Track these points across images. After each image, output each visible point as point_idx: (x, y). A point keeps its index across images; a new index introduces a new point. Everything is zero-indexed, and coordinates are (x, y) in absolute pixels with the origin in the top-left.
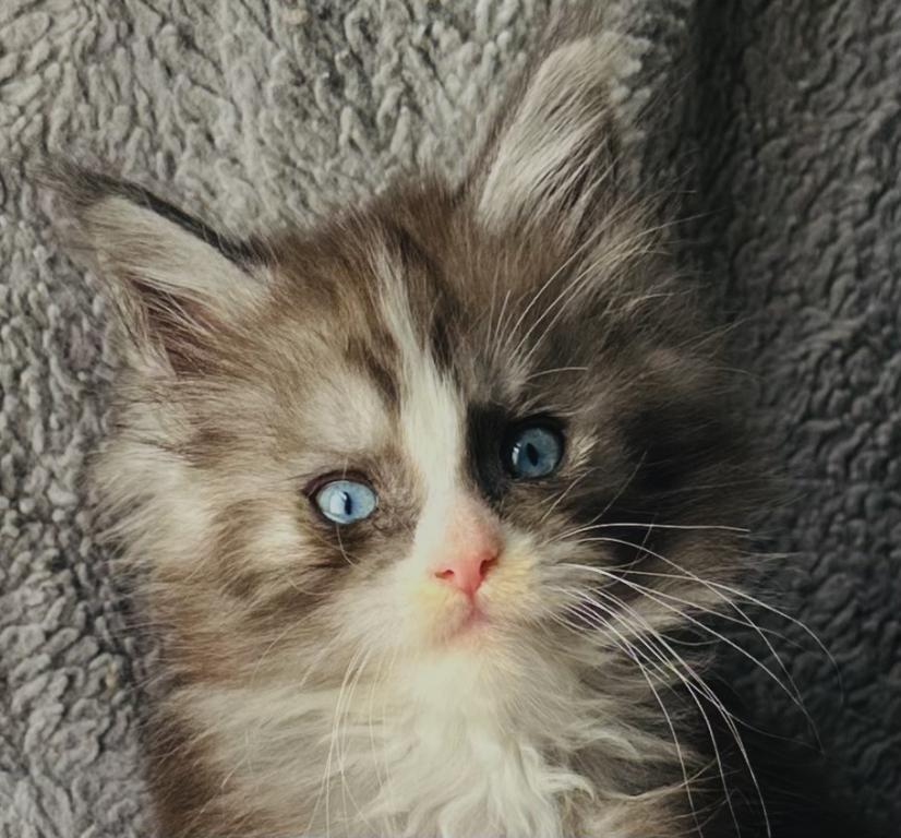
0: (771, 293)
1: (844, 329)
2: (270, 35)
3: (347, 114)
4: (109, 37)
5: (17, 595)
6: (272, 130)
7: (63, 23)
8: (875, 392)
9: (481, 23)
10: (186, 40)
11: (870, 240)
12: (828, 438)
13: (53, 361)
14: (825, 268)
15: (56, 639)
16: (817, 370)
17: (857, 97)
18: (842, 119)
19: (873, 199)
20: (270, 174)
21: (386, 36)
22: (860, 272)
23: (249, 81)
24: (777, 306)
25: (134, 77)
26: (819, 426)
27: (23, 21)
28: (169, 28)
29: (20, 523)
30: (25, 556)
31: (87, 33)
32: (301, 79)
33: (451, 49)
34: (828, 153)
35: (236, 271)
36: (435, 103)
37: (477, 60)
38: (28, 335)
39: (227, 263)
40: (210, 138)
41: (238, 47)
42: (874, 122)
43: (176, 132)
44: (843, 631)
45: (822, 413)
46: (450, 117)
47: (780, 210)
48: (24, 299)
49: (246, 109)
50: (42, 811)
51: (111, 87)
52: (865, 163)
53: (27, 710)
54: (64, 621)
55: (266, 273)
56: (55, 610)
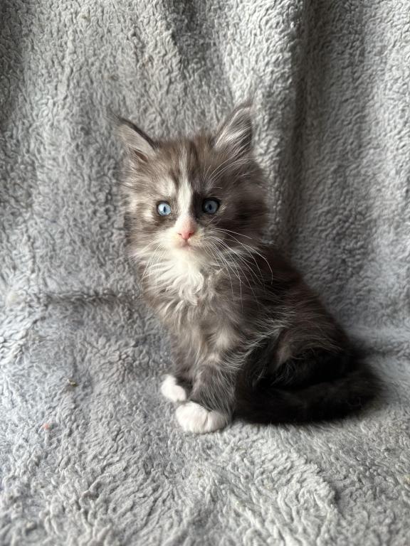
0: (309, 201)
1: (326, 209)
4: (165, 134)
8: (332, 223)
11: (331, 192)
12: (322, 231)
14: (321, 197)
16: (319, 216)
17: (329, 164)
18: (325, 168)
19: (332, 184)
22: (330, 198)
24: (311, 203)
26: (320, 228)
34: (323, 174)
42: (332, 169)
44: (326, 270)
45: (321, 225)
47: (312, 184)
52: (330, 176)
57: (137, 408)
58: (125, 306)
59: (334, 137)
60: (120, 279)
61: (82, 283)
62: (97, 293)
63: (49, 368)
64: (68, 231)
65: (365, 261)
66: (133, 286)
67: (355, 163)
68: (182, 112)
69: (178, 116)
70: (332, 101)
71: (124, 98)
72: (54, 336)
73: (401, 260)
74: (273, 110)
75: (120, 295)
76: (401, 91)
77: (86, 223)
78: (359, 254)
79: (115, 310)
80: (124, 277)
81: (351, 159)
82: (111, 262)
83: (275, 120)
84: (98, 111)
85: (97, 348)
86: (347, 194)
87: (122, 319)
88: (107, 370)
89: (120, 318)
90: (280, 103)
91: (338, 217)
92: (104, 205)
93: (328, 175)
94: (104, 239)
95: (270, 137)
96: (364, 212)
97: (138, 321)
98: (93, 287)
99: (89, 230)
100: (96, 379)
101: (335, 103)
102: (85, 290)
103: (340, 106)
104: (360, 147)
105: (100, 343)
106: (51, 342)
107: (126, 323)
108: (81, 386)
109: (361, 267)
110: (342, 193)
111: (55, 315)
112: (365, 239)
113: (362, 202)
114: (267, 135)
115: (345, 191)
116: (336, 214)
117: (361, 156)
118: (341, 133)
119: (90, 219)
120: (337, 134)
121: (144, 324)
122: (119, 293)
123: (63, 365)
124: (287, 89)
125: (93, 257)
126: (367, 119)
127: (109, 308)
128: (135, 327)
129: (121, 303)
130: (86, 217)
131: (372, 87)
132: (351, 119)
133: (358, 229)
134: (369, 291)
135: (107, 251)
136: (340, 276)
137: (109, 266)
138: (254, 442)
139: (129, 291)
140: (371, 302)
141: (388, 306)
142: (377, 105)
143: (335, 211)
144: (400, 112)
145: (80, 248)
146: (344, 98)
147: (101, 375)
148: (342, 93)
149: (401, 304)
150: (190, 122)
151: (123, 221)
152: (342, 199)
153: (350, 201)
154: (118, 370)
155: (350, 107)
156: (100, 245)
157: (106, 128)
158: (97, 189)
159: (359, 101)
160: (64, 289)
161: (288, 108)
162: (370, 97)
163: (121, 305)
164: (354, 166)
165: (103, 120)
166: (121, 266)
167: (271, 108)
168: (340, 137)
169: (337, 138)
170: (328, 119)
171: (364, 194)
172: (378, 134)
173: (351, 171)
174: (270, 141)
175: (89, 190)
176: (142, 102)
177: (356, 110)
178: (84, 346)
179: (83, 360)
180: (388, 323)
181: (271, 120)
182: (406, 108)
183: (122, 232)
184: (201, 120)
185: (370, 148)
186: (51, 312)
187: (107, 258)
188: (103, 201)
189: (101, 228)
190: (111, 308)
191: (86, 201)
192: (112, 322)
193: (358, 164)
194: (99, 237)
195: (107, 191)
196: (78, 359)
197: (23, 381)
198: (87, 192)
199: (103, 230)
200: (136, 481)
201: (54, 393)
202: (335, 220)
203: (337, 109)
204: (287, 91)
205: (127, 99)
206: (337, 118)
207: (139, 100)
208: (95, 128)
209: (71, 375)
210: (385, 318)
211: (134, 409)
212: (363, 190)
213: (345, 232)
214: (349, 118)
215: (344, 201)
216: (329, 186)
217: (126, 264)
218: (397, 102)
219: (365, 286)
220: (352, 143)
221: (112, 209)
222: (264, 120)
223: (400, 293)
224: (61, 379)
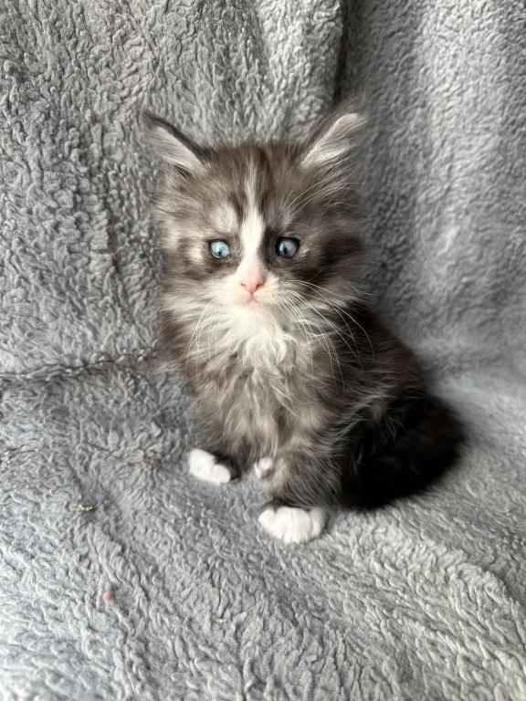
2: (212, 85)
3: (236, 113)
4: (159, 84)
5: (130, 266)
6: (212, 116)
7: (144, 79)
8: (372, 214)
9: (276, 88)
10: (185, 86)
11: (371, 171)
13: (141, 190)
15: (143, 281)
19: (373, 159)
20: (211, 131)
21: (248, 89)
22: (369, 179)
23: (205, 101)
25: (167, 98)
27: (130, 78)
28: (179, 81)
29: (131, 242)
30: (132, 253)
31: (152, 82)
32: (221, 101)
33: (267, 95)
35: (200, 163)
36: (262, 112)
37: (274, 100)
38: (133, 181)
39: (197, 160)
40: (192, 120)
41: (201, 89)
42: (373, 138)
43: (181, 117)
46: (265, 117)
48: (131, 169)
49: (203, 109)
50: (140, 335)
51: (160, 101)
52: (370, 149)
53: (134, 302)
54: (146, 273)
55: (209, 165)
56: (142, 271)
57: (206, 523)
58: (126, 373)
59: (375, 91)
60: (117, 335)
61: (58, 349)
62: (85, 363)
63: (39, 493)
64: (10, 262)
65: (406, 260)
66: (140, 343)
67: (401, 127)
68: (192, 47)
69: (184, 53)
70: (374, 34)
71: (82, 11)
72: (34, 444)
73: (441, 257)
74: (315, 54)
75: (122, 358)
76: (455, 26)
77: (42, 245)
78: (401, 253)
79: (112, 381)
80: (120, 328)
81: (396, 122)
82: (92, 305)
83: (317, 70)
84: (34, 33)
85: (107, 450)
86: (389, 172)
87: (126, 395)
88: (127, 475)
89: (123, 392)
90: (323, 44)
91: (378, 205)
92: (71, 214)
93: (368, 147)
94: (76, 270)
95: (312, 97)
96: (407, 196)
97: (148, 393)
98: (78, 354)
99: (50, 257)
100: (114, 492)
101: (378, 39)
102: (67, 361)
103: (383, 43)
104: (406, 103)
105: (110, 442)
106: (30, 455)
107: (132, 397)
108: (101, 508)
109: (400, 269)
110: (383, 172)
111: (17, 406)
112: (407, 231)
113: (406, 182)
114: (308, 94)
115: (387, 169)
116: (376, 201)
117: (408, 117)
118: (384, 84)
119: (48, 238)
120: (379, 85)
121: (156, 393)
122: (119, 356)
123: (58, 484)
124: (333, 20)
125: (63, 302)
126: (415, 63)
127: (103, 380)
128: (145, 401)
129: (120, 369)
130: (42, 234)
131: (422, 15)
132: (397, 64)
133: (400, 218)
134: (410, 299)
135: (83, 288)
136: (380, 284)
137: (91, 314)
138: (373, 533)
139: (134, 350)
140: (411, 312)
141: (428, 315)
142: (426, 43)
143: (375, 197)
144: (451, 58)
145: (37, 289)
146: (389, 32)
147: (121, 485)
148: (386, 24)
149: (441, 310)
150: (205, 67)
151: (107, 238)
152: (383, 180)
153: (392, 181)
154: (142, 471)
155: (396, 46)
156: (71, 280)
157: (54, 69)
158: (56, 184)
159: (407, 35)
160: (30, 364)
161: (332, 51)
162: (419, 30)
163: (120, 373)
164: (399, 131)
165: (46, 52)
166: (110, 310)
167: (313, 51)
168: (382, 91)
169: (379, 92)
170: (369, 62)
171: (409, 171)
172: (425, 86)
173: (395, 139)
174: (311, 104)
175: (42, 188)
176: (118, 21)
177: (404, 48)
178: (86, 450)
179: (86, 468)
180: (429, 335)
181: (313, 69)
182: (459, 52)
183: (107, 256)
184: (222, 64)
185: (417, 107)
186: (10, 403)
187: (85, 301)
188: (70, 206)
189: (70, 252)
190: (106, 381)
191: (37, 206)
192: (111, 401)
193: (404, 129)
194: (68, 267)
195: (74, 188)
196: (79, 468)
197: (8, 526)
198: (39, 192)
199: (74, 256)
200: (290, 639)
201: (68, 530)
202: (375, 210)
203: (379, 47)
204: (333, 24)
205: (88, 13)
206: (380, 61)
207: (113, 19)
208: (33, 68)
209: (80, 497)
210: (425, 329)
211: (202, 524)
212: (409, 165)
213: (386, 225)
214: (394, 63)
215: (386, 183)
216: (369, 162)
217: (116, 307)
218: (449, 43)
219: (406, 292)
220: (396, 100)
221: (85, 218)
222: (305, 70)
223: (441, 298)
224: (67, 506)
